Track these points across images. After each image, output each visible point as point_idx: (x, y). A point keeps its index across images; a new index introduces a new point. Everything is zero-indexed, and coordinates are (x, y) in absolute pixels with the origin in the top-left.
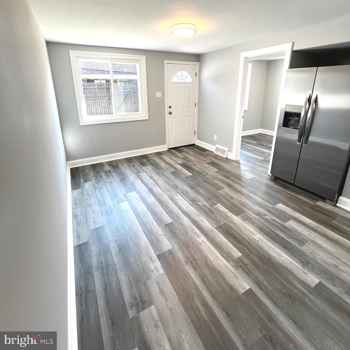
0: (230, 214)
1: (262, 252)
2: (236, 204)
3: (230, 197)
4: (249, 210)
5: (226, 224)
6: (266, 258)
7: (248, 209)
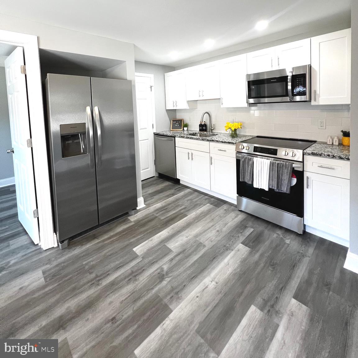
0: (168, 323)
1: (234, 281)
2: (134, 312)
3: (108, 325)
4: (152, 289)
5: (198, 332)
6: (240, 278)
7: (149, 290)
